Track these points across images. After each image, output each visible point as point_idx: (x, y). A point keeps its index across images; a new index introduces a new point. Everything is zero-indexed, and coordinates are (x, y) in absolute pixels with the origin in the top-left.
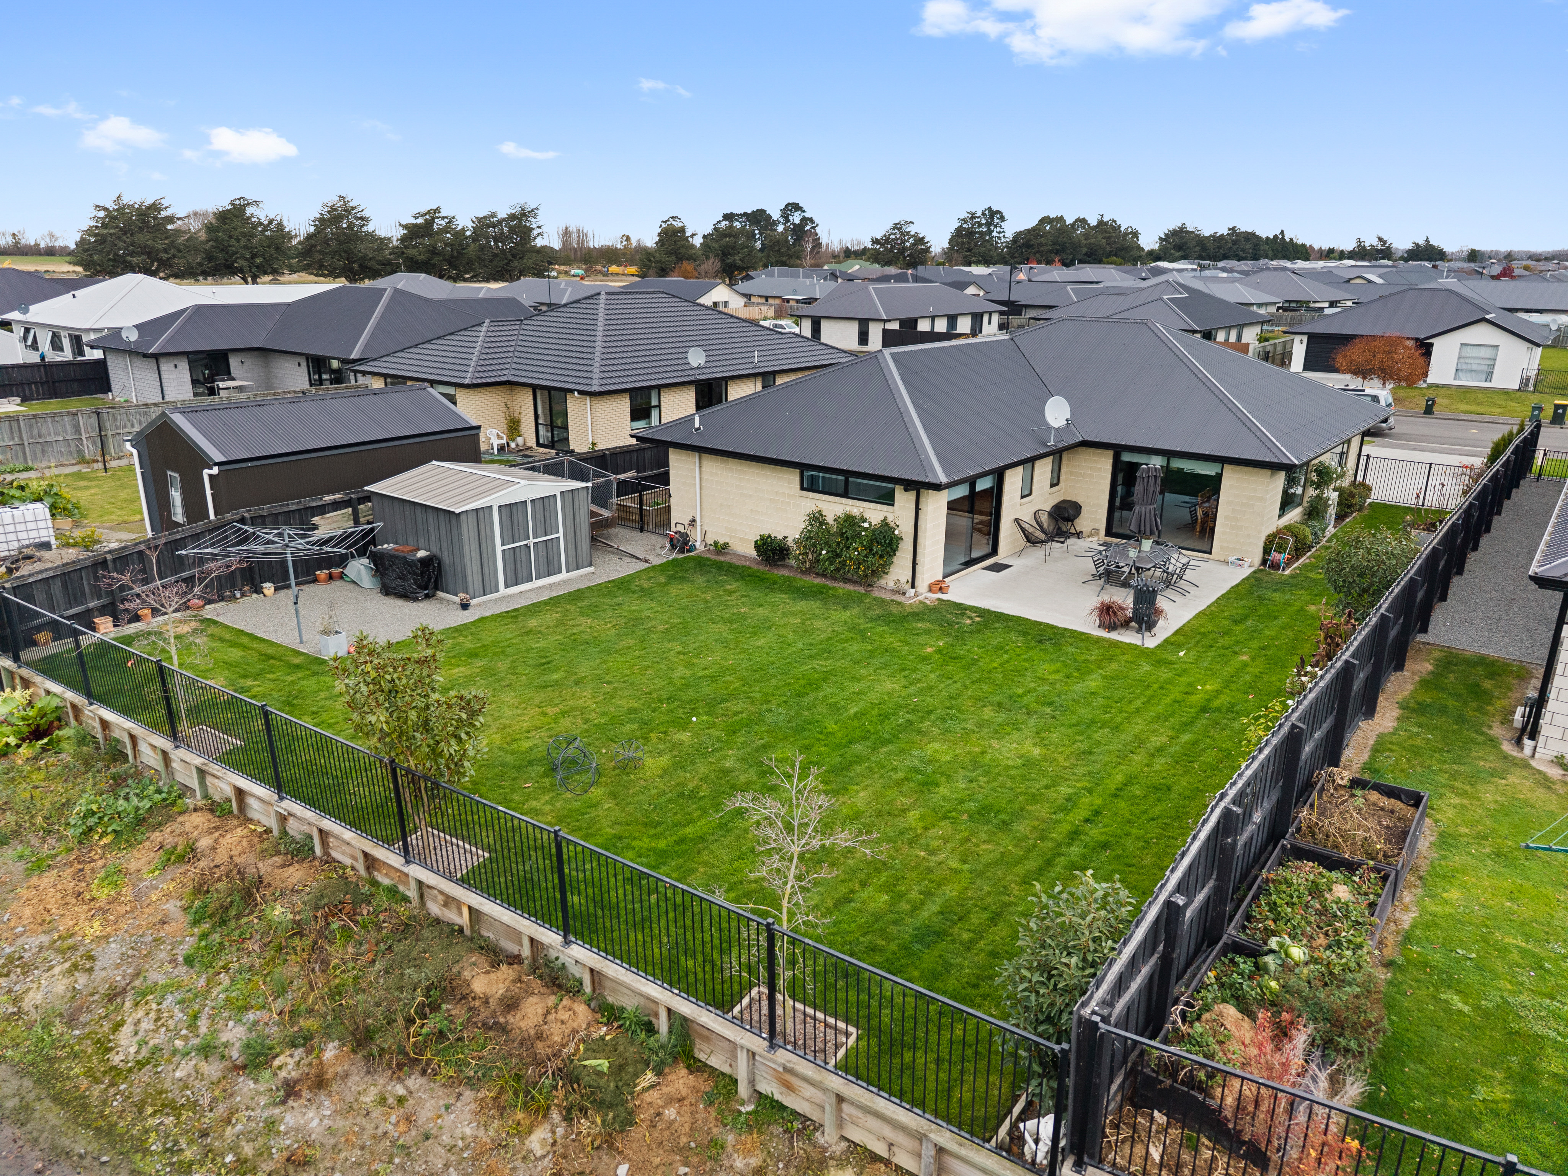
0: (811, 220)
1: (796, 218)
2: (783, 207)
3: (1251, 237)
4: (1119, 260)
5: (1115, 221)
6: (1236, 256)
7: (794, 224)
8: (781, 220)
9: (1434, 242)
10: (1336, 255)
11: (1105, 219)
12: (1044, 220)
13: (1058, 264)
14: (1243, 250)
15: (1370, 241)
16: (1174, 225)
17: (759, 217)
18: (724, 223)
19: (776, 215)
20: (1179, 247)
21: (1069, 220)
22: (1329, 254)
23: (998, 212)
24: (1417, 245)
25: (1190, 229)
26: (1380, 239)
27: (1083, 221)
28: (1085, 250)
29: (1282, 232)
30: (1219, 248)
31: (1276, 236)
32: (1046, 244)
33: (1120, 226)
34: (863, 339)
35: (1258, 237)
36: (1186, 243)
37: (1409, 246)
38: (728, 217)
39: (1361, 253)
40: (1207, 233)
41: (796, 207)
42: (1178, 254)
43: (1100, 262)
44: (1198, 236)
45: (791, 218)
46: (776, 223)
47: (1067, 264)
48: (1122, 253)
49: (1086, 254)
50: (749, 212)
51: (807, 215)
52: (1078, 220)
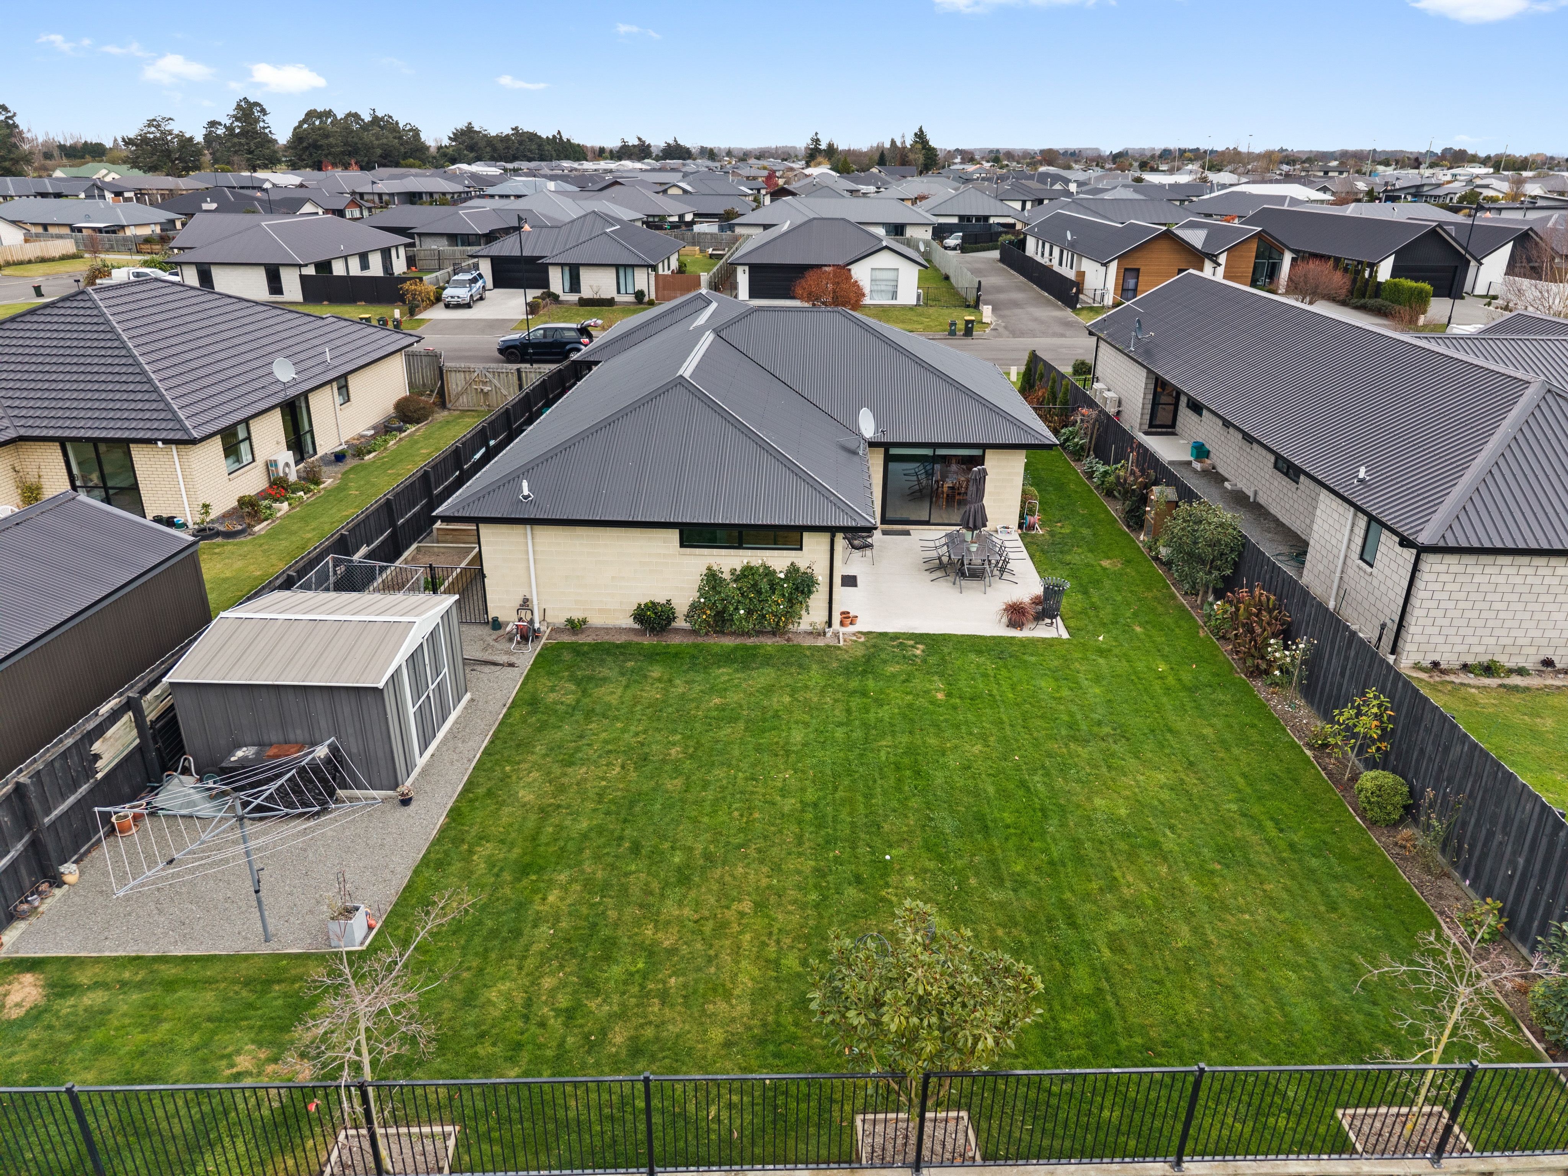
3: (533, 137)
4: (417, 162)
5: (390, 117)
6: (525, 156)
9: (682, 142)
10: (607, 154)
11: (378, 114)
12: (310, 115)
13: (355, 167)
14: (530, 151)
15: (633, 141)
16: (462, 125)
20: (471, 148)
21: (340, 115)
22: (601, 153)
23: (257, 104)
24: (669, 145)
25: (477, 128)
26: (639, 139)
27: (356, 116)
28: (379, 151)
29: (559, 132)
30: (508, 148)
31: (554, 136)
32: (337, 145)
33: (397, 123)
34: (275, 285)
35: (540, 137)
36: (476, 143)
37: (663, 145)
39: (624, 152)
40: (493, 133)
42: (472, 155)
43: (397, 165)
44: (485, 136)
47: (366, 167)
48: (418, 154)
49: (381, 156)
52: (350, 115)
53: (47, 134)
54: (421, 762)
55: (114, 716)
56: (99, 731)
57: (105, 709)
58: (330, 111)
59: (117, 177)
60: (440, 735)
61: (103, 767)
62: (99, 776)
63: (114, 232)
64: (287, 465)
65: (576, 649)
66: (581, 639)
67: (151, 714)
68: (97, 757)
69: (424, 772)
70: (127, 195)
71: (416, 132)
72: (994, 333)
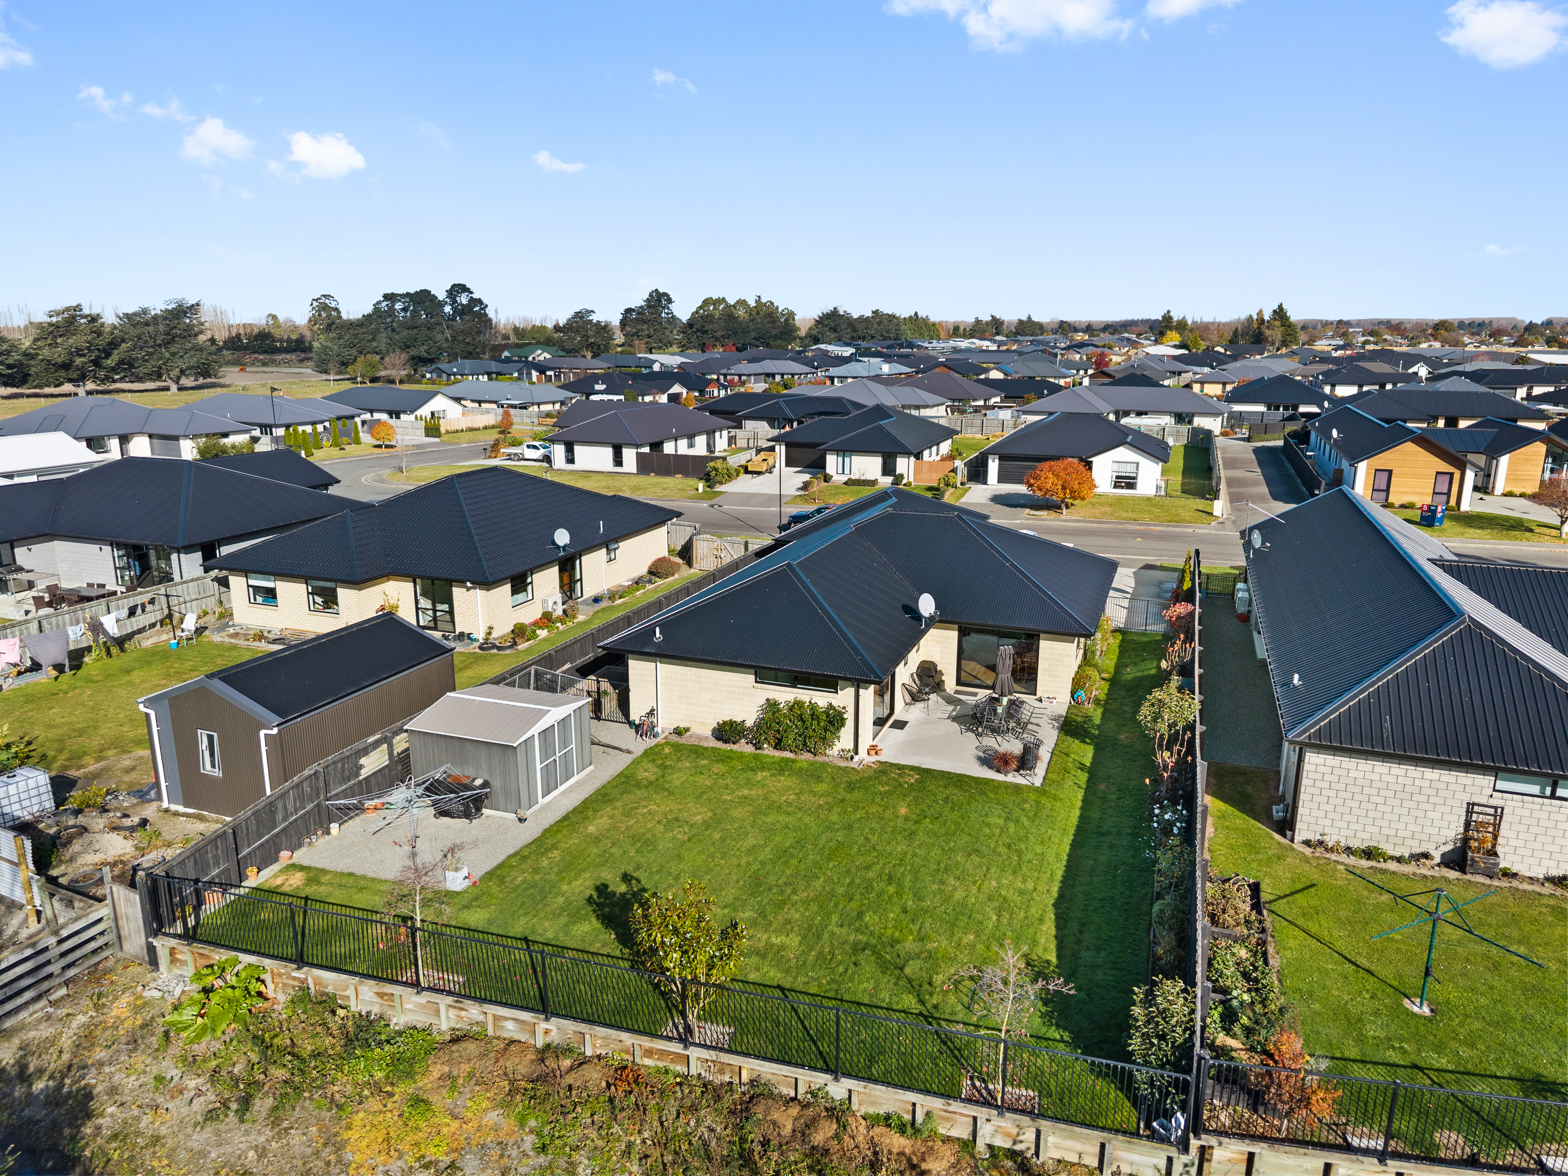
0: (480, 301)
1: (464, 299)
2: (449, 288)
3: (891, 319)
5: (772, 303)
7: (461, 304)
8: (448, 300)
11: (764, 300)
12: (707, 302)
14: (887, 331)
15: (985, 319)
16: (829, 308)
17: (423, 298)
18: (384, 304)
19: (441, 295)
20: (833, 330)
21: (731, 302)
22: (955, 332)
23: (666, 294)
24: (1022, 321)
25: (842, 312)
26: (992, 316)
27: (744, 302)
28: (753, 334)
29: (916, 314)
30: (866, 329)
31: (910, 317)
33: (777, 308)
34: (618, 461)
35: (898, 318)
36: (838, 325)
38: (390, 297)
39: (979, 330)
40: (855, 316)
41: (463, 288)
42: (833, 336)
44: (848, 318)
45: (458, 299)
46: (442, 304)
47: (739, 348)
50: (412, 292)
51: (475, 296)
52: (738, 302)
53: (508, 318)
54: (542, 801)
55: (377, 744)
56: (365, 751)
57: (371, 740)
58: (724, 299)
59: (548, 356)
60: (562, 788)
61: (364, 773)
62: (361, 778)
63: (525, 408)
64: (555, 603)
65: (677, 747)
66: (682, 740)
67: (398, 749)
68: (361, 767)
69: (543, 808)
70: (548, 373)
71: (791, 315)
72: (1219, 526)
